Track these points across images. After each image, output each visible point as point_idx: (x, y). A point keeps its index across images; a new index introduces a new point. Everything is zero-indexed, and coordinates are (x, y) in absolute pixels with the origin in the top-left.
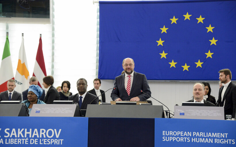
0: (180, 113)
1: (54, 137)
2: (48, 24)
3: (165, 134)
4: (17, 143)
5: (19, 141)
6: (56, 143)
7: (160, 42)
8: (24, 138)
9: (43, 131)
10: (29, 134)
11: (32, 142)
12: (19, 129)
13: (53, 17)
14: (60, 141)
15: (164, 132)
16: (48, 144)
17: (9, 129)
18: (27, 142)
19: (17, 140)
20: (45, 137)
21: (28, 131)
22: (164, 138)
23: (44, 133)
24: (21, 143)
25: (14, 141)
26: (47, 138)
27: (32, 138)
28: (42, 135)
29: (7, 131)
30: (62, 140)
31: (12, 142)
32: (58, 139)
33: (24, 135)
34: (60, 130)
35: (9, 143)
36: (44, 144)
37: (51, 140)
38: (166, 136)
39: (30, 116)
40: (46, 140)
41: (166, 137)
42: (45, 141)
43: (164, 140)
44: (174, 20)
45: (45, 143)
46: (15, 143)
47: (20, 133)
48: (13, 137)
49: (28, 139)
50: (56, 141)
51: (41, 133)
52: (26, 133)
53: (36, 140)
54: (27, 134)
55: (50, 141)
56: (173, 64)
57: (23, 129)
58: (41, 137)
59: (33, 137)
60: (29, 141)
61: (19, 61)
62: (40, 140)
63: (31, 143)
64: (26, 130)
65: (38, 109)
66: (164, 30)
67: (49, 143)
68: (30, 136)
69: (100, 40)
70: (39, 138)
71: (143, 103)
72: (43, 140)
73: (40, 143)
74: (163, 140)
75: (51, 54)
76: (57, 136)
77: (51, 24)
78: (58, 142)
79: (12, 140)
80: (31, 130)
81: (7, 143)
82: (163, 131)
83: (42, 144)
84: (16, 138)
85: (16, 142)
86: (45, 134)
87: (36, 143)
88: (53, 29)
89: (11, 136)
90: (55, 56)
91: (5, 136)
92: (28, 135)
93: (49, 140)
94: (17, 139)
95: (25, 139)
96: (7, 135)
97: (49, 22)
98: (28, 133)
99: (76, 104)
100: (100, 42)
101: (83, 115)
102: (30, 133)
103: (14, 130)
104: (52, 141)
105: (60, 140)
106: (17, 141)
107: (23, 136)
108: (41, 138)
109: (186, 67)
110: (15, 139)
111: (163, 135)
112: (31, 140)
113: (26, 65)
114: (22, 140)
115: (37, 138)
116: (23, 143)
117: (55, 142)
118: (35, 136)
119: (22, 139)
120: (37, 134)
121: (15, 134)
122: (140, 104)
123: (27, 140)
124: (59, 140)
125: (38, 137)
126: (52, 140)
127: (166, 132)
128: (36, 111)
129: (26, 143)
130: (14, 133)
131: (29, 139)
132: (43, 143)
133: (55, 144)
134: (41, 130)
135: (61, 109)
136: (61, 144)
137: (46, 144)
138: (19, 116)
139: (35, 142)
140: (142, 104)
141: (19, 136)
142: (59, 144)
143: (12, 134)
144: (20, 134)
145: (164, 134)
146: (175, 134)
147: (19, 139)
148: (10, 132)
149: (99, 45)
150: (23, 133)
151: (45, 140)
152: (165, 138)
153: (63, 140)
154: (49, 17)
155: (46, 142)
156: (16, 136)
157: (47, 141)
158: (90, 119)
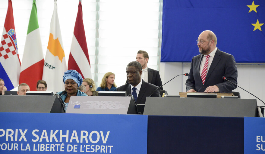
1: (100, 143)
3: (260, 140)
4: (49, 150)
5: (51, 148)
6: (103, 150)
8: (59, 143)
9: (84, 134)
10: (66, 138)
11: (70, 149)
12: (52, 131)
14: (109, 148)
15: (258, 138)
16: (91, 151)
17: (38, 131)
18: (62, 149)
19: (50, 146)
20: (87, 142)
21: (64, 133)
22: (258, 146)
23: (85, 137)
24: (54, 150)
25: (45, 147)
26: (90, 143)
27: (69, 143)
28: (84, 139)
29: (36, 133)
30: (111, 147)
31: (42, 148)
32: (105, 145)
33: (58, 139)
34: (108, 133)
35: (38, 150)
36: (87, 151)
37: (95, 146)
38: (261, 143)
39: (66, 113)
40: (89, 146)
41: (262, 145)
42: (88, 147)
43: (258, 149)
45: (88, 150)
46: (46, 150)
47: (53, 135)
48: (44, 141)
49: (64, 145)
50: (103, 148)
51: (82, 137)
52: (61, 136)
53: (76, 147)
54: (62, 137)
55: (94, 148)
57: (57, 131)
58: (81, 142)
59: (71, 141)
60: (65, 147)
61: (51, 35)
62: (81, 146)
63: (68, 151)
64: (61, 131)
67: (92, 150)
68: (67, 141)
69: (163, 6)
70: (79, 144)
71: (227, 95)
72: (85, 145)
73: (81, 151)
74: (257, 150)
75: (94, 27)
76: (105, 142)
78: (105, 149)
79: (43, 146)
80: (68, 131)
81: (35, 149)
82: (257, 137)
83: (83, 151)
84: (48, 143)
85: (48, 149)
86: (88, 137)
87: (76, 150)
89: (41, 141)
91: (33, 140)
92: (64, 139)
93: (93, 147)
94: (49, 145)
95: (59, 145)
96: (35, 138)
98: (64, 136)
100: (163, 9)
101: (140, 113)
102: (67, 136)
103: (45, 131)
104: (98, 148)
105: (109, 146)
106: (49, 147)
107: (57, 141)
108: (81, 144)
110: (47, 145)
111: (257, 141)
112: (68, 145)
113: (60, 42)
114: (56, 147)
115: (76, 143)
116: (57, 150)
117: (101, 149)
118: (74, 141)
119: (56, 145)
120: (77, 138)
121: (46, 137)
122: (223, 97)
123: (62, 146)
124: (107, 146)
125: (78, 141)
126: (96, 146)
127: (262, 137)
128: (75, 106)
129: (61, 150)
130: (44, 136)
131: (66, 144)
132: (85, 151)
133: (101, 152)
134: (82, 132)
136: (110, 152)
137: (89, 151)
138: (51, 112)
139: (74, 148)
140: (225, 97)
141: (51, 141)
142: (107, 152)
143: (42, 137)
144: (53, 138)
145: (259, 140)
147: (51, 145)
148: (39, 134)
149: (162, 13)
150: (58, 136)
151: (87, 146)
152: (260, 146)
153: (112, 146)
155: (89, 148)
156: (47, 141)
157: (90, 147)
158: (150, 118)
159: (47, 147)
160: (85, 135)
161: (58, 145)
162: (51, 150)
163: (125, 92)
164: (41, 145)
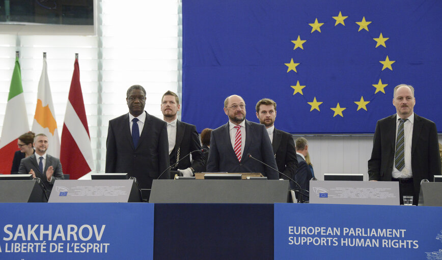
0: (320, 194)
1: (94, 240)
2: (91, 36)
3: (293, 232)
4: (26, 251)
5: (29, 248)
6: (96, 250)
7: (292, 66)
8: (39, 241)
9: (72, 229)
10: (48, 234)
11: (53, 249)
12: (29, 226)
13: (100, 22)
14: (104, 247)
15: (291, 229)
16: (81, 251)
17: (11, 226)
18: (44, 249)
19: (27, 246)
20: (76, 239)
21: (46, 229)
22: (291, 239)
23: (74, 233)
24: (32, 251)
25: (21, 247)
26: (80, 241)
27: (52, 241)
28: (72, 236)
29: (9, 229)
30: (106, 245)
31: (17, 248)
32: (99, 242)
33: (38, 236)
34: (104, 227)
35: (12, 251)
36: (75, 251)
37: (86, 245)
38: (294, 235)
39: (48, 202)
40: (79, 244)
41: (295, 238)
42: (77, 246)
43: (291, 242)
44: (316, 26)
45: (77, 250)
46: (23, 251)
47: (31, 232)
48: (20, 240)
49: (45, 244)
50: (96, 246)
51: (69, 233)
52: (42, 232)
53: (61, 246)
54: (44, 234)
55: (85, 246)
56: (315, 105)
57: (36, 226)
58: (69, 239)
59: (55, 239)
60: (48, 246)
61: (39, 102)
62: (68, 244)
63: (51, 251)
64: (42, 226)
65: (65, 190)
66: (299, 43)
67: (83, 250)
68: (50, 239)
70: (66, 242)
72: (73, 244)
73: (68, 251)
74: (289, 244)
76: (99, 238)
77: (97, 36)
78: (99, 248)
79: (17, 246)
80: (50, 226)
81: (8, 250)
82: (290, 227)
83: (71, 252)
84: (24, 242)
85: (24, 249)
86: (77, 233)
87: (61, 250)
88: (100, 45)
89: (15, 239)
90: (103, 92)
91: (5, 239)
92: (46, 236)
93: (83, 246)
94: (26, 244)
95: (40, 244)
96: (8, 236)
97: (92, 32)
98: (46, 232)
99: (132, 179)
100: (183, 67)
101: (146, 200)
102: (50, 232)
103: (20, 227)
104: (90, 246)
105: (104, 244)
106: (25, 247)
107: (36, 239)
108: (69, 242)
109: (338, 111)
110: (23, 244)
111: (290, 233)
112: (51, 244)
113: (51, 110)
114: (35, 246)
115: (62, 241)
116: (37, 251)
117: (95, 248)
118: (59, 238)
119: (35, 244)
120: (62, 235)
121: (23, 235)
122: (248, 178)
123: (44, 246)
124: (102, 244)
125: (64, 239)
126: (88, 244)
127: (295, 227)
128: (61, 193)
129: (42, 251)
130: (20, 232)
131: (48, 243)
132: (73, 251)
133: (94, 252)
134: (69, 226)
135: (105, 188)
136: (106, 252)
137: (79, 252)
138: (29, 201)
139: (59, 248)
141: (29, 239)
142: (101, 252)
143: (17, 234)
144: (32, 235)
145: (291, 232)
146: (311, 231)
147: (29, 244)
148: (13, 230)
149: (181, 72)
150: (37, 232)
151: (76, 244)
152: (293, 239)
153: (109, 244)
154: (92, 23)
155: (78, 248)
156: (24, 239)
157: (79, 246)
158: (157, 206)
159: (23, 247)
160: (74, 231)
161: (37, 244)
162: (28, 251)
163: (125, 174)
164: (16, 244)
